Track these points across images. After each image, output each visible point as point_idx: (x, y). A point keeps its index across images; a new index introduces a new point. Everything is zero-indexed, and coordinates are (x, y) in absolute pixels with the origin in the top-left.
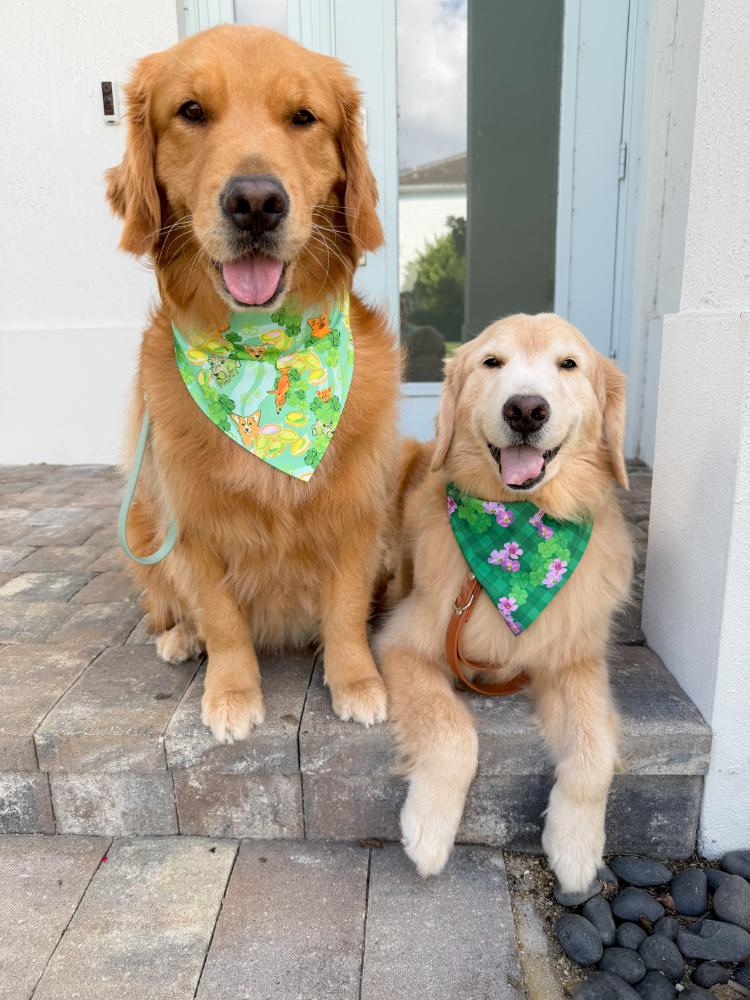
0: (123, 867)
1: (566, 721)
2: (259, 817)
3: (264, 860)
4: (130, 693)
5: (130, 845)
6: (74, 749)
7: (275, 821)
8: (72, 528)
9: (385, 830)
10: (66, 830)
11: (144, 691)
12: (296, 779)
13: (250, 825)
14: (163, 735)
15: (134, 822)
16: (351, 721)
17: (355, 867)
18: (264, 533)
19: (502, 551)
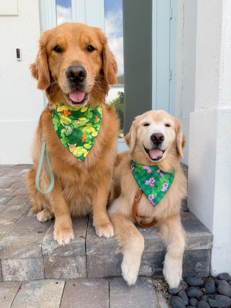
0: (27, 291)
1: (169, 233)
2: (72, 271)
3: (74, 285)
4: (29, 231)
5: (29, 283)
6: (10, 250)
7: (78, 272)
8: (5, 183)
9: (113, 273)
10: (6, 280)
11: (34, 231)
12: (84, 257)
13: (69, 274)
14: (41, 244)
15: (30, 275)
16: (102, 237)
17: (104, 285)
18: (77, 176)
19: (149, 181)
